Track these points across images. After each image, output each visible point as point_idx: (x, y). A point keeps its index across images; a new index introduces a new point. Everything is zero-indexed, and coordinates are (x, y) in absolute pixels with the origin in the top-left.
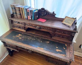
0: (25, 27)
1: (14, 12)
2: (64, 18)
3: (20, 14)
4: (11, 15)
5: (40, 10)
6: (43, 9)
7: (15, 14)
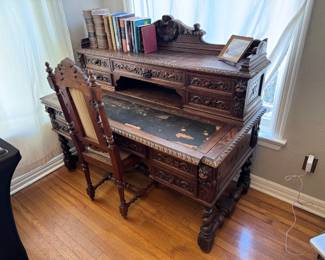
0: (112, 75)
1: (92, 31)
2: (225, 44)
3: (105, 37)
4: (84, 40)
5: (159, 21)
6: (167, 18)
7: (92, 39)
